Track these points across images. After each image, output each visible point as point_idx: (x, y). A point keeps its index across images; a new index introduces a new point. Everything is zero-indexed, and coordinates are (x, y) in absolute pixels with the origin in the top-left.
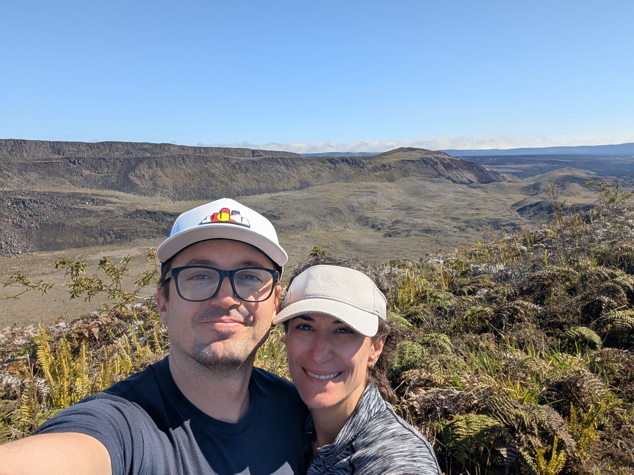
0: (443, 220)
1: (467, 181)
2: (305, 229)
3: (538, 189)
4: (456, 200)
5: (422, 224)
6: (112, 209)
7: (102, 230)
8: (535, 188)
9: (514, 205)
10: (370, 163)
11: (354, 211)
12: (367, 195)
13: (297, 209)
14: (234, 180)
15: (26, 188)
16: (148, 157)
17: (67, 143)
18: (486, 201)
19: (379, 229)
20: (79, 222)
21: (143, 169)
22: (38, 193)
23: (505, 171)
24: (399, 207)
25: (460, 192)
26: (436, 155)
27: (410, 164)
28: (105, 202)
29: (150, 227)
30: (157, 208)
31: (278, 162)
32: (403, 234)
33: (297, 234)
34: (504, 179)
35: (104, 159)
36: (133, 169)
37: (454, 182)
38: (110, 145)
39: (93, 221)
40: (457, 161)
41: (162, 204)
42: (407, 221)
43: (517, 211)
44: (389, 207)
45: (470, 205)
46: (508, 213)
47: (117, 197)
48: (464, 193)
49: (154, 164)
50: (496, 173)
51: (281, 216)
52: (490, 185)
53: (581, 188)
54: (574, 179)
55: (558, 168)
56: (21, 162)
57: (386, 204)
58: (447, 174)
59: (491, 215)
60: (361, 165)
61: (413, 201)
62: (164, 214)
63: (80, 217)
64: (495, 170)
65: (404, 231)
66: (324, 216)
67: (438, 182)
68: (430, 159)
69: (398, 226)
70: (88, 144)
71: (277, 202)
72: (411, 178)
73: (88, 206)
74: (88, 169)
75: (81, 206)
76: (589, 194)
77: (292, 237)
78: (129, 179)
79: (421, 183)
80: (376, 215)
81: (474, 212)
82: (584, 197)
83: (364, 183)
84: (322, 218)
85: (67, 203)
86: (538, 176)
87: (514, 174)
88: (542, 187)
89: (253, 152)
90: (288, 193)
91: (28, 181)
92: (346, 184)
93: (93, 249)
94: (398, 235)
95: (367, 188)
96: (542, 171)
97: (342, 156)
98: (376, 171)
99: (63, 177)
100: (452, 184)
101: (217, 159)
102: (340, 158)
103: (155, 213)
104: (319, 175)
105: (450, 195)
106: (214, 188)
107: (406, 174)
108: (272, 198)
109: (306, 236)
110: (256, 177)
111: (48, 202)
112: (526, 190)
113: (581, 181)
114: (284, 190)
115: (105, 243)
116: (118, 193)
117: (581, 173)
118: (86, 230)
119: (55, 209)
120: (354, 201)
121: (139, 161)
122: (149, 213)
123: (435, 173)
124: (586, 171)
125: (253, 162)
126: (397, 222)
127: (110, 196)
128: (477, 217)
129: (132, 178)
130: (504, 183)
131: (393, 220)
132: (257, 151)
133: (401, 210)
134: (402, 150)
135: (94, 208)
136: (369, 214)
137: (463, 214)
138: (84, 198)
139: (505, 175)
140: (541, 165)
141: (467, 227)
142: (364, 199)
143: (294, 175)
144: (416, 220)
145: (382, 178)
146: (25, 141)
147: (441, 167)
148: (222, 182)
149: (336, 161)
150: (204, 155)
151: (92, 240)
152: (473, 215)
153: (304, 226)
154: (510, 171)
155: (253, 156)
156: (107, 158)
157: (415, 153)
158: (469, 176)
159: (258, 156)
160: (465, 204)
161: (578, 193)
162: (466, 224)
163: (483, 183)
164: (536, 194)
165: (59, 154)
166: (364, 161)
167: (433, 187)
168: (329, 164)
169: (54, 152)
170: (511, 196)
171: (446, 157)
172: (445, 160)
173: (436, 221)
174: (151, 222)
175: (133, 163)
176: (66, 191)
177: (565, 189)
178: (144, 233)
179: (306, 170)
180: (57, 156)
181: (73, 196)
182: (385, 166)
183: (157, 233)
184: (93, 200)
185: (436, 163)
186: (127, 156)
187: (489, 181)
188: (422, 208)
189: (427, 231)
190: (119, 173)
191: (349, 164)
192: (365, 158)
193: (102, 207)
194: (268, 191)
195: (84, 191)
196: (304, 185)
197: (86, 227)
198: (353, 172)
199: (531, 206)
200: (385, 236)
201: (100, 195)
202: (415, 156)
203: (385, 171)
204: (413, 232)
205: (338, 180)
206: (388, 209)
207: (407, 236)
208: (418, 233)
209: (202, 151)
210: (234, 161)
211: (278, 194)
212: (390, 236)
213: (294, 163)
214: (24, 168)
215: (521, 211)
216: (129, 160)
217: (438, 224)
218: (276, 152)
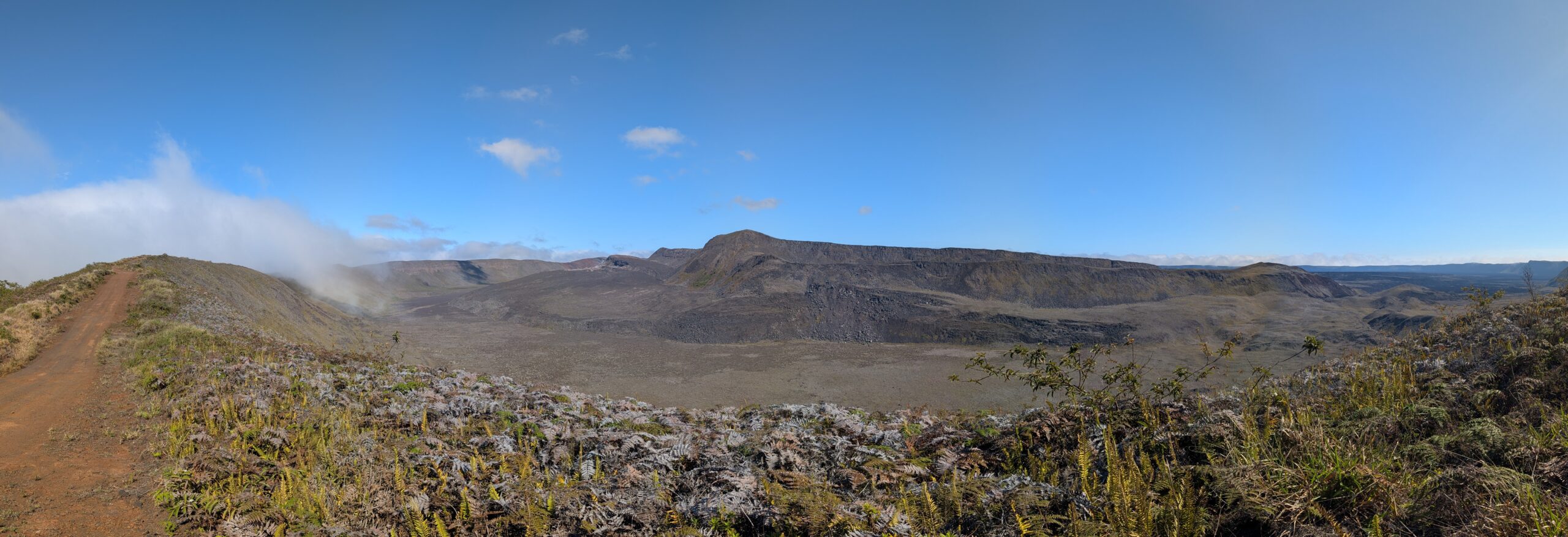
0: (1302, 333)
1: (1322, 296)
2: (1162, 341)
3: (1385, 303)
4: (1314, 313)
5: (1281, 337)
6: (948, 309)
7: (937, 328)
8: (1382, 302)
9: (1366, 318)
10: (1229, 277)
11: (1213, 325)
12: (1227, 309)
13: (1154, 321)
14: (1093, 290)
15: (882, 286)
16: (984, 263)
17: (916, 249)
18: (1340, 314)
19: (1239, 343)
20: (919, 320)
21: (979, 274)
22: (890, 292)
23: (1356, 286)
24: (1259, 321)
25: (1317, 306)
26: (1293, 270)
27: (1269, 279)
28: (942, 303)
29: (1009, 332)
30: (1016, 314)
31: (1137, 273)
32: (1263, 348)
33: (1154, 346)
34: (1356, 294)
35: (945, 264)
36: (969, 273)
37: (1311, 296)
38: (951, 250)
39: (930, 319)
40: (1313, 277)
41: (1022, 310)
42: (1266, 335)
43: (1369, 323)
44: (1249, 320)
45: (1327, 319)
46: (1361, 325)
47: (953, 299)
48: (1320, 307)
49: (989, 270)
50: (1349, 288)
51: (1138, 327)
52: (1344, 299)
53: (1419, 302)
54: (1413, 294)
55: (1400, 284)
56: (880, 264)
57: (1245, 318)
58: (1307, 289)
59: (1346, 328)
60: (1221, 278)
61: (1272, 315)
62: (1023, 319)
63: (920, 315)
64: (1347, 285)
65: (1263, 345)
66: (1182, 329)
67: (1296, 296)
68: (1288, 274)
69: (1258, 340)
70: (933, 250)
71: (1134, 313)
72: (1270, 292)
73: (928, 305)
74: (931, 272)
75: (922, 305)
76: (1426, 306)
77: (1148, 349)
78: (965, 283)
79: (1280, 297)
80: (1236, 328)
81: (1331, 325)
82: (1423, 310)
83: (1223, 297)
84: (1180, 331)
85: (911, 301)
86: (1384, 291)
87: (1363, 289)
88: (1388, 301)
89: (1113, 262)
90: (1145, 304)
91: (884, 281)
92: (1205, 297)
93: (928, 345)
94: (1257, 349)
95: (1227, 301)
96: (1387, 286)
97: (1201, 269)
98: (1235, 285)
99: (910, 278)
100: (1308, 298)
101: (1077, 268)
102: (1199, 271)
103: (1015, 318)
104: (1177, 287)
105: (1308, 309)
106: (1072, 296)
107: (1265, 288)
108: (1129, 309)
109: (1163, 349)
110: (1114, 287)
111: (897, 300)
112: (1374, 303)
113: (1420, 296)
114: (1142, 301)
115: (939, 341)
116: (954, 295)
117: (1418, 289)
118: (925, 328)
119: (901, 306)
120: (1213, 314)
121: (976, 266)
122: (1009, 317)
123: (1292, 287)
124: (1422, 287)
125: (1112, 272)
126: (1257, 336)
127: (947, 298)
128: (1333, 330)
129: (968, 281)
130: (1356, 297)
131: (1253, 334)
132: (1116, 262)
133: (1260, 323)
134: (1261, 264)
135: (933, 307)
136: (1228, 328)
137: (1320, 327)
138: (925, 298)
139: (1356, 290)
140: (1385, 281)
141: (1324, 339)
142: (1223, 312)
143: (1153, 286)
144: (1275, 333)
145: (1241, 292)
146: (885, 247)
147: (1298, 282)
148: (1080, 291)
149: (1195, 274)
150: (1065, 264)
151: (928, 337)
152: (1330, 327)
153: (1161, 339)
154: (1359, 286)
155: (1112, 267)
156: (948, 263)
157: (1273, 268)
158: (1325, 291)
159: (1117, 267)
160: (1321, 317)
161: (1417, 306)
162: (1323, 337)
163: (1337, 297)
164: (1383, 307)
165: (909, 258)
166: (1223, 275)
167: (1291, 301)
168: (1188, 277)
169: (906, 257)
170: (1362, 309)
171: (1303, 272)
172: (1301, 275)
173: (1295, 334)
174: (1010, 327)
175: (970, 267)
176: (911, 291)
177: (1406, 302)
178: (1003, 336)
179: (1164, 282)
180: (907, 260)
181: (917, 296)
182: (1244, 280)
183: (1015, 337)
184: (932, 300)
185: (1294, 278)
186: (965, 262)
187: (1342, 295)
188: (1281, 321)
189: (1287, 344)
190: (957, 276)
191: (1208, 277)
192: (1224, 272)
193: (940, 307)
194: (1126, 301)
195: (925, 291)
196: (1162, 297)
197: (924, 325)
198: (1211, 285)
199: (1380, 318)
200: (1245, 350)
201: (938, 296)
202: (1273, 271)
203: (1245, 284)
204: (1273, 346)
205: (1196, 293)
206: (1248, 323)
207: (1267, 349)
208: (1277, 346)
209: (1063, 260)
210: (1093, 272)
211: (1135, 305)
212: (1250, 350)
213: (1153, 274)
214: (882, 270)
215: (1372, 323)
216: (966, 265)
217: (1296, 337)
218: (1135, 264)
